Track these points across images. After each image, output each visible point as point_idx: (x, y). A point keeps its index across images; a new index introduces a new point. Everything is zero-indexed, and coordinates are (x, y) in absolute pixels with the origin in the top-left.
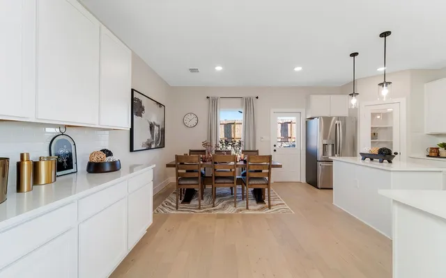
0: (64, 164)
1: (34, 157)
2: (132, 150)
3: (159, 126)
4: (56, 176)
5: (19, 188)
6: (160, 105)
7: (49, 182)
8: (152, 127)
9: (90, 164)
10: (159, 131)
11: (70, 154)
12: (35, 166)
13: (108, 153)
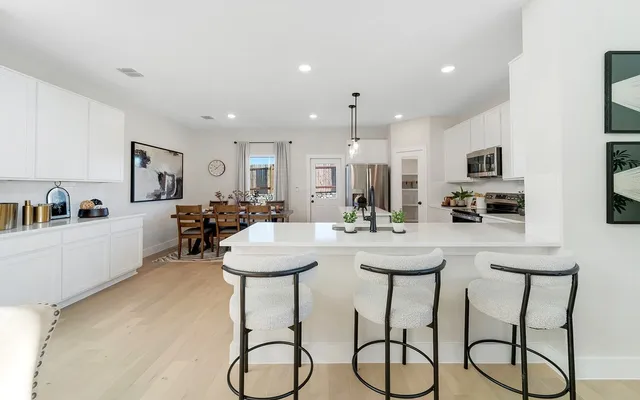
0: (59, 211)
1: (34, 204)
2: (132, 200)
3: (173, 176)
4: (50, 219)
5: (24, 223)
6: (176, 153)
7: (44, 221)
8: (161, 177)
9: (80, 211)
10: (173, 181)
11: (65, 204)
12: (35, 210)
13: (97, 202)
